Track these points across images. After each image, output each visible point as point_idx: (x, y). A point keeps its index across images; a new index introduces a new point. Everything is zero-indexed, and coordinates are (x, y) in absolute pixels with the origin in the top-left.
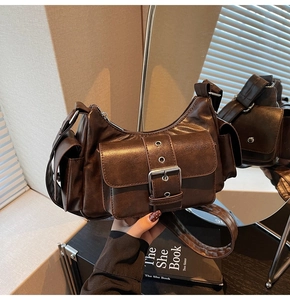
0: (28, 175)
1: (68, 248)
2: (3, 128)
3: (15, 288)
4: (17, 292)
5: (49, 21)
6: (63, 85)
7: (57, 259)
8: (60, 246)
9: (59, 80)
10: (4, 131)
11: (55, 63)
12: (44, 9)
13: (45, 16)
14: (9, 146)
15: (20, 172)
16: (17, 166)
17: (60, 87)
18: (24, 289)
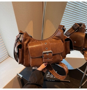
0: (9, 53)
1: (20, 75)
2: (1, 38)
3: (4, 87)
4: (4, 88)
5: (13, 7)
6: (18, 26)
7: (17, 78)
8: (17, 74)
9: (16, 24)
10: (1, 39)
11: (15, 19)
12: (11, 3)
13: (12, 5)
14: (3, 44)
15: (6, 52)
16: (6, 50)
17: (17, 27)
18: (7, 87)
